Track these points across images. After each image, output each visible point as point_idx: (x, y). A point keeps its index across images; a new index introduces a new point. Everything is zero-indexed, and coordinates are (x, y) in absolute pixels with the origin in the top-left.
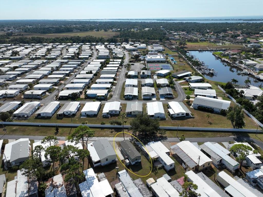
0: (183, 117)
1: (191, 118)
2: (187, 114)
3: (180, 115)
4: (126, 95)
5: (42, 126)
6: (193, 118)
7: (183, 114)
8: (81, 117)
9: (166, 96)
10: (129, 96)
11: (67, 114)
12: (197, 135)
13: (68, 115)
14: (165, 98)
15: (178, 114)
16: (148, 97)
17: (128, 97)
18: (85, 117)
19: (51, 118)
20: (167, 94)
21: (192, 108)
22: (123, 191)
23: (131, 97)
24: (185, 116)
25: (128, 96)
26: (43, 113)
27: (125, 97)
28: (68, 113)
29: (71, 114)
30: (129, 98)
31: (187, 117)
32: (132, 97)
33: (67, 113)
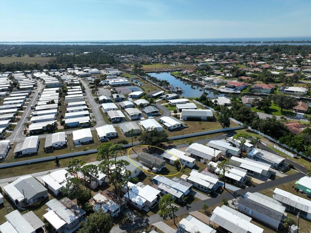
0: (179, 128)
1: (186, 128)
2: (181, 125)
3: (176, 127)
4: (112, 119)
5: (31, 163)
6: (188, 127)
7: (178, 125)
8: (76, 146)
9: (153, 114)
10: (116, 119)
12: (198, 139)
13: (58, 147)
14: (153, 116)
15: (174, 126)
16: (136, 118)
18: (81, 146)
19: (37, 153)
20: (153, 112)
21: (182, 120)
22: (168, 188)
24: (180, 127)
27: (112, 121)
29: (62, 145)
30: (116, 121)
31: (181, 127)
32: (119, 120)
33: (56, 145)
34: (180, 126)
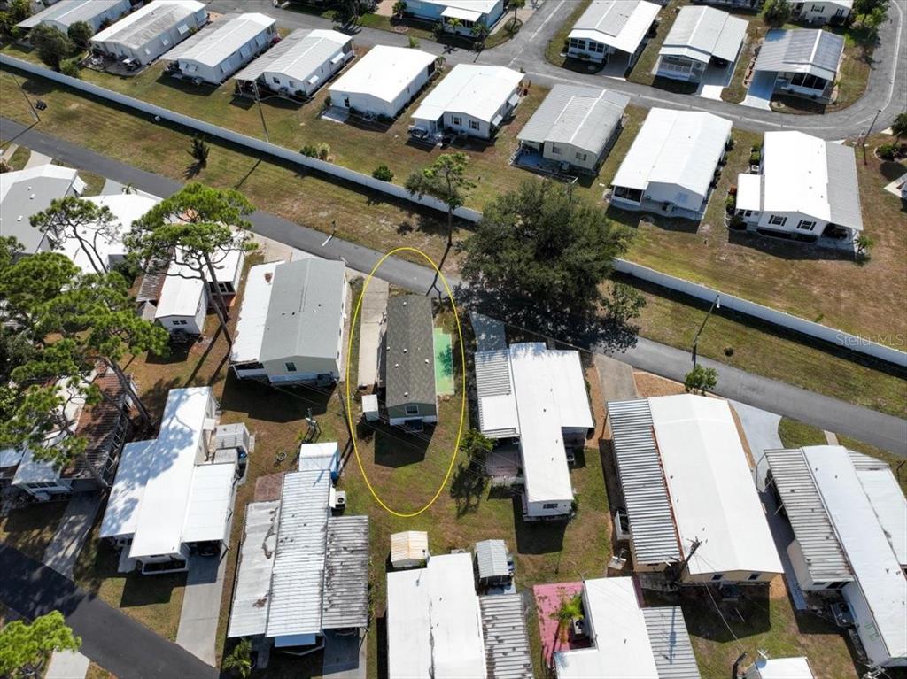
0: (801, 237)
1: (847, 255)
2: (833, 231)
3: (790, 226)
4: (574, 40)
5: (166, 123)
6: (861, 260)
7: (807, 224)
8: (324, 117)
9: (790, 87)
10: (590, 49)
11: (276, 87)
12: (813, 372)
14: (774, 98)
15: (777, 219)
16: (684, 75)
17: (586, 51)
18: (336, 121)
19: (214, 90)
20: (799, 79)
21: (899, 194)
22: (265, 547)
23: (598, 56)
24: (813, 239)
25: (587, 46)
26: (188, 64)
27: (571, 49)
28: (278, 82)
29: (292, 91)
30: (587, 56)
31: (824, 243)
32: (601, 56)
34: (818, 231)
